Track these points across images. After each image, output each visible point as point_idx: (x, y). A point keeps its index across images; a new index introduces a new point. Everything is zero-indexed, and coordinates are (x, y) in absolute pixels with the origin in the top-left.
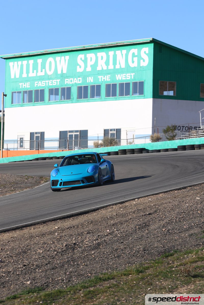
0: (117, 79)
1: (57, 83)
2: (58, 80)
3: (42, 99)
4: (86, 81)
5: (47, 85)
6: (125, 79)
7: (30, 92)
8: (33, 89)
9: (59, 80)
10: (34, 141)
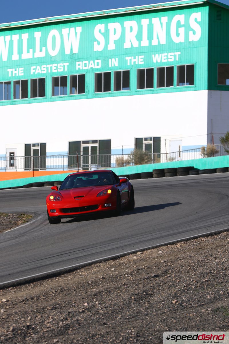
0: (155, 61)
1: (64, 69)
2: (66, 64)
3: (42, 94)
4: (108, 64)
5: (49, 71)
6: (166, 61)
7: (24, 83)
8: (29, 78)
9: (68, 64)
10: (31, 157)
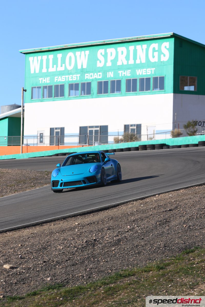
0: (138, 74)
1: (77, 78)
2: (78, 75)
3: (62, 94)
4: (106, 76)
5: (67, 80)
6: (145, 74)
7: (50, 87)
8: (53, 84)
9: (79, 75)
10: (54, 137)
